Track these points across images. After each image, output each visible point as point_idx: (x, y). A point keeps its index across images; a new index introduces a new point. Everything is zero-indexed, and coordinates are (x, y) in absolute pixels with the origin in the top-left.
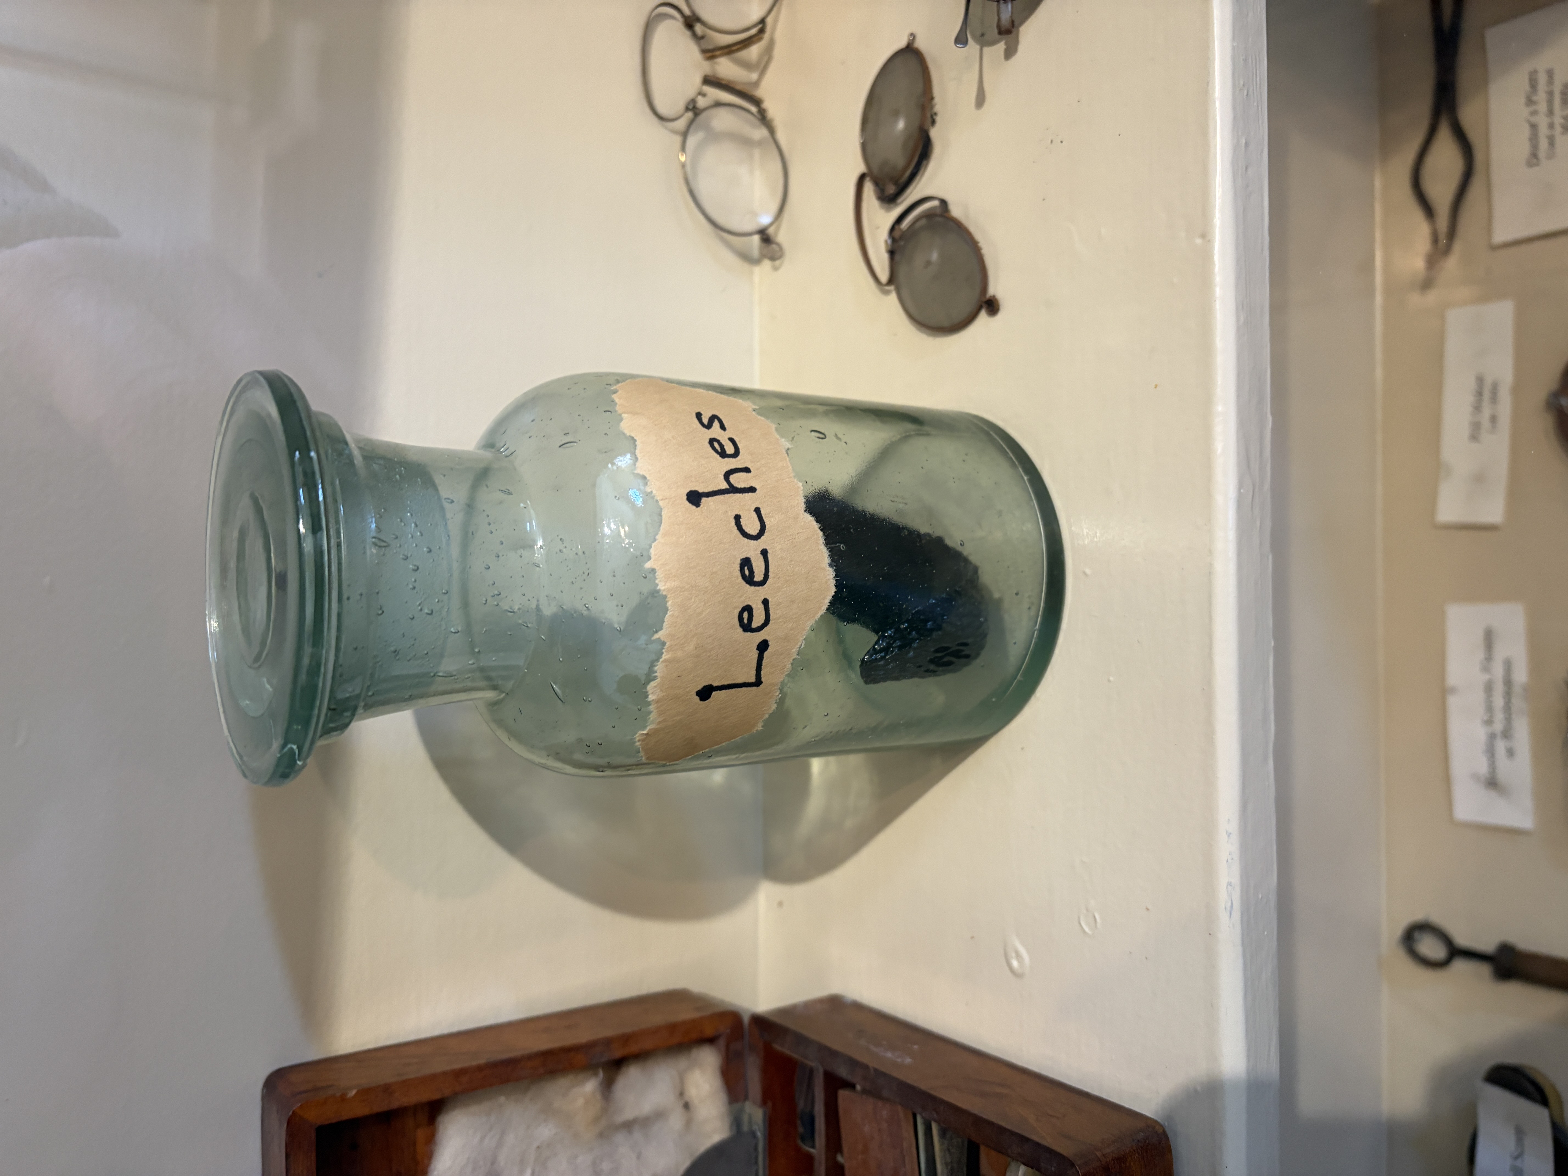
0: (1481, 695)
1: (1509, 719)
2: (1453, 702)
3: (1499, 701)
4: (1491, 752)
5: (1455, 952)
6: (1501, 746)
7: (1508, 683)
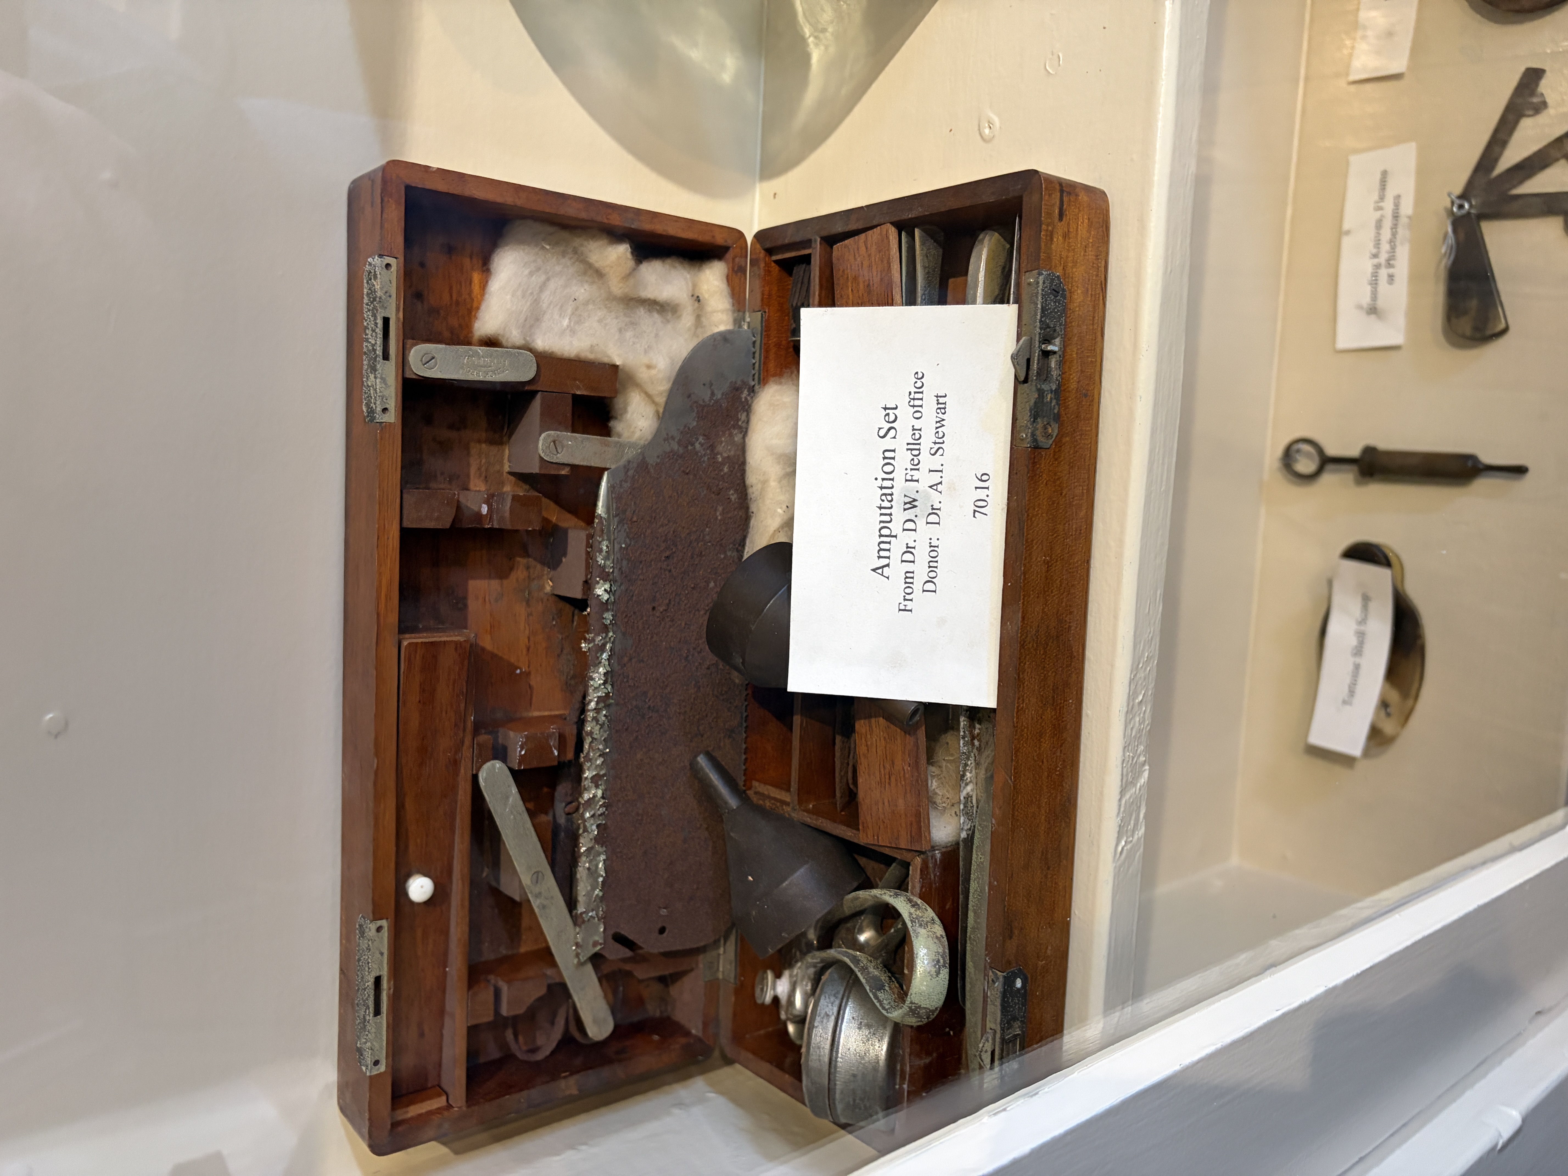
0: (1372, 233)
1: (1393, 248)
2: (1346, 241)
3: (1386, 234)
4: (1374, 282)
5: (1327, 462)
6: (1383, 273)
7: (1396, 216)
